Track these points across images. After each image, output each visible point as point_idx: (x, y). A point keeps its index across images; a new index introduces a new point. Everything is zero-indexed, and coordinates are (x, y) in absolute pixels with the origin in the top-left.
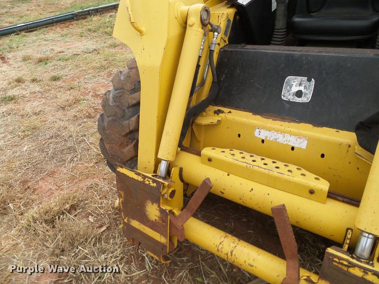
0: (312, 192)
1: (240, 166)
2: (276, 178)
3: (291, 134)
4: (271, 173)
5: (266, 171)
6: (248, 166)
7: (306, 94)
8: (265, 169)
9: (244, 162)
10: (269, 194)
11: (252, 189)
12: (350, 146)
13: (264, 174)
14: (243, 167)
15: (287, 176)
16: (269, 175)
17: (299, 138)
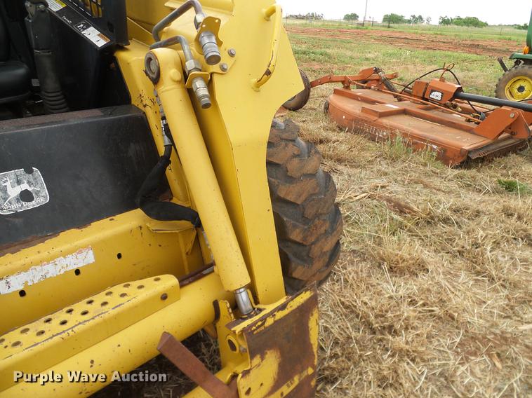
0: (164, 297)
1: (50, 348)
2: (116, 317)
3: (64, 254)
4: (106, 316)
5: (98, 320)
6: (64, 335)
7: (37, 193)
8: (93, 318)
9: (51, 338)
10: (119, 346)
11: (92, 362)
12: (141, 227)
13: (98, 324)
14: (57, 345)
15: (127, 303)
16: (105, 321)
17: (78, 253)
